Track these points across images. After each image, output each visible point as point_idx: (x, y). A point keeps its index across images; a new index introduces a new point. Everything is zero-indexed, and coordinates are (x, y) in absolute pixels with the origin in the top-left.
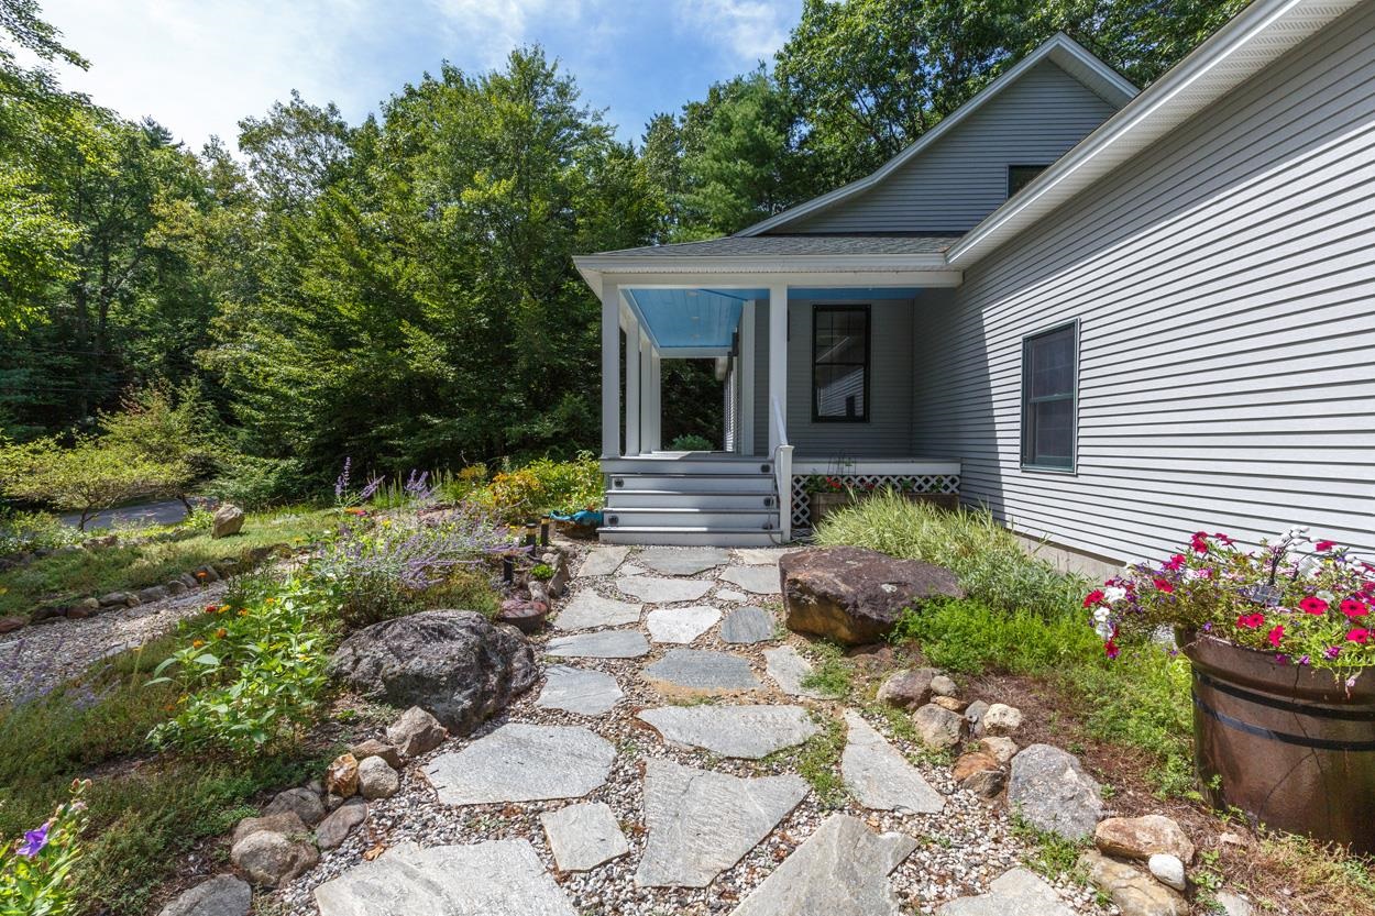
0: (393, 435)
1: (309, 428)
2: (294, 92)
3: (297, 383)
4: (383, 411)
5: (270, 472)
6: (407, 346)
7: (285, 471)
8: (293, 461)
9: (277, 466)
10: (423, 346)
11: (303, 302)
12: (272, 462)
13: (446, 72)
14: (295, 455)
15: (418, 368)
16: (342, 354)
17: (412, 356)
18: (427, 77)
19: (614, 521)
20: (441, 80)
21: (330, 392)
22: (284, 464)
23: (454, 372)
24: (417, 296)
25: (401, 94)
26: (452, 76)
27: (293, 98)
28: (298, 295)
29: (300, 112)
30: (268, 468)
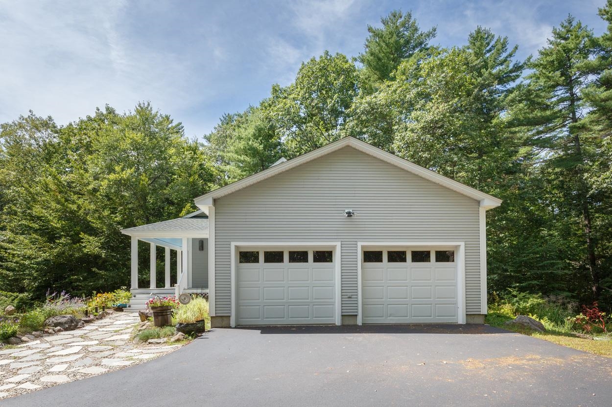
0: (78, 280)
1: (35, 279)
2: (30, 111)
3: (29, 258)
4: (73, 270)
5: (14, 300)
6: (82, 242)
7: (22, 299)
8: (26, 294)
9: (17, 296)
10: (90, 242)
11: (33, 218)
12: (15, 294)
13: (108, 109)
14: (26, 291)
15: (88, 252)
16: (52, 245)
17: (85, 247)
18: (98, 110)
19: (129, 306)
20: (105, 112)
21: (46, 262)
22: (21, 295)
23: (105, 253)
24: (89, 218)
25: (85, 119)
26: (110, 111)
27: (30, 114)
28: (30, 215)
29: (33, 121)
30: (13, 298)
